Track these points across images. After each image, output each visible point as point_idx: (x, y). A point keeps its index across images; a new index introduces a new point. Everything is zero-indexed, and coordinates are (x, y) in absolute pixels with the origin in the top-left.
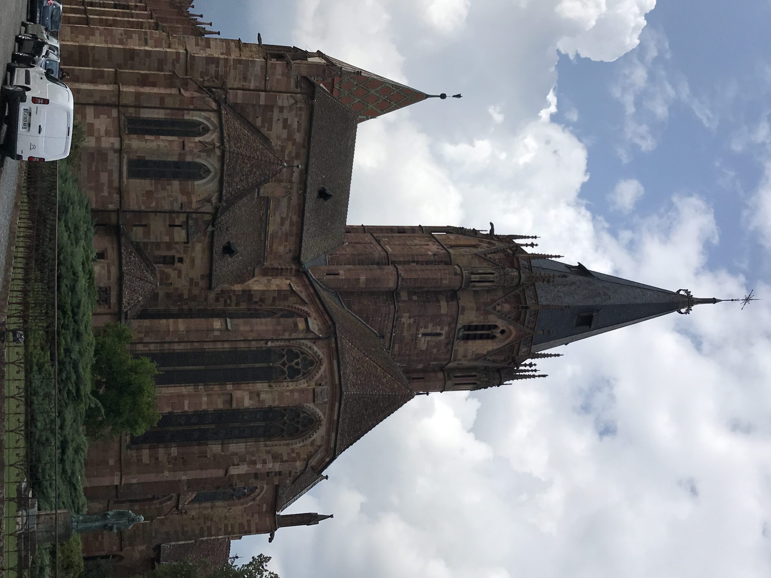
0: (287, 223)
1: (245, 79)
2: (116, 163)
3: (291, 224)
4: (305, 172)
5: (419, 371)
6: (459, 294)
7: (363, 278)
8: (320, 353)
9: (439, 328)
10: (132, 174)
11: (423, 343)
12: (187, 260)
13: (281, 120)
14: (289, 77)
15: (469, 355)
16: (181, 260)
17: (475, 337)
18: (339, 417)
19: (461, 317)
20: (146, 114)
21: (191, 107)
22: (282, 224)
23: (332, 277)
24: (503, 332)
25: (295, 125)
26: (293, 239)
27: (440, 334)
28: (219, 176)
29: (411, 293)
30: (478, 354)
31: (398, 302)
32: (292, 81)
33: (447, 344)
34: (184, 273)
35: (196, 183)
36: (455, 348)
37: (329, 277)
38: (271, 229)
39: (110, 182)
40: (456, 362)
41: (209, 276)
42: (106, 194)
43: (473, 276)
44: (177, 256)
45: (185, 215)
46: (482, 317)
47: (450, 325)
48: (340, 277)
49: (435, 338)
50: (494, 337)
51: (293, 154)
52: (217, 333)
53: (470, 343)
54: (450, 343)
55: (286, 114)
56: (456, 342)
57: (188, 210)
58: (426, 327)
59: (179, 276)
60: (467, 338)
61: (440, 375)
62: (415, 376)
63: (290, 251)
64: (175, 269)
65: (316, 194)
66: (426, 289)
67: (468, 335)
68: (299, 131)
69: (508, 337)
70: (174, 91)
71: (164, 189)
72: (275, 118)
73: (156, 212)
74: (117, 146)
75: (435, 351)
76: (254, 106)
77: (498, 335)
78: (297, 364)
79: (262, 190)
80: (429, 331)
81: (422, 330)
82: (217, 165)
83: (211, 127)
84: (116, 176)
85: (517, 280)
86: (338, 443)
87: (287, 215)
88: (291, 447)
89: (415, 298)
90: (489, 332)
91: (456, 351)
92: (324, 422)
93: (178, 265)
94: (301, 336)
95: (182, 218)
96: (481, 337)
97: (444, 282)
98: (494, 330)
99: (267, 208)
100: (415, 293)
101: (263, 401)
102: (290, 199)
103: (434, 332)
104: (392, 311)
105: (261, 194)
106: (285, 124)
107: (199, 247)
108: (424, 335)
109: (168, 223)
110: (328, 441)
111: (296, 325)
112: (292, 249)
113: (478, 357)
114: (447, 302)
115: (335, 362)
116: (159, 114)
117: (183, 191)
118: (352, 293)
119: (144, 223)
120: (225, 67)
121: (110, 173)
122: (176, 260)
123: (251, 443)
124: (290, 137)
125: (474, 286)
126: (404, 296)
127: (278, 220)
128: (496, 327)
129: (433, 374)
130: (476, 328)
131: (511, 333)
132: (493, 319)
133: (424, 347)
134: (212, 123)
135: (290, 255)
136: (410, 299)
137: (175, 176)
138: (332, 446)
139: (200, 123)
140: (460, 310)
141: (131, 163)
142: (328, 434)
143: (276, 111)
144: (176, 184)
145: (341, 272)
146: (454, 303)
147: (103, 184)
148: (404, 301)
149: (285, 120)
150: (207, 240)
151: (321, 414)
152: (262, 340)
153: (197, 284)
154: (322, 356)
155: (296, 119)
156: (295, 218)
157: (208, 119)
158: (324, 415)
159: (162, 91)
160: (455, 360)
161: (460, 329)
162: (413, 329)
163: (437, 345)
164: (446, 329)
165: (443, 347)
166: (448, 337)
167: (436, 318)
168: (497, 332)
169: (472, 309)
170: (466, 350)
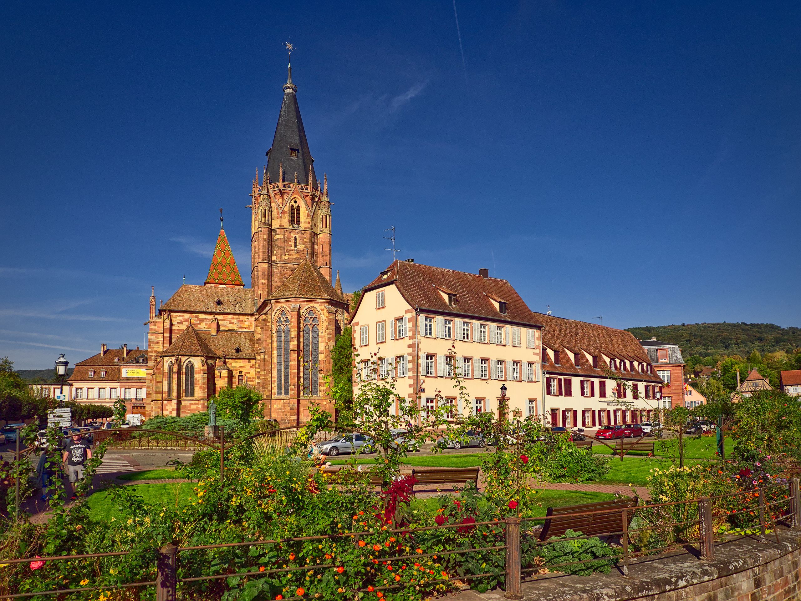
0: (233, 321)
1: (158, 343)
3: (233, 319)
4: (205, 313)
5: (319, 248)
6: (273, 228)
7: (263, 281)
8: (278, 308)
9: (291, 238)
10: (192, 394)
11: (301, 247)
12: (241, 369)
13: (178, 325)
14: (156, 322)
15: (308, 220)
16: (241, 372)
17: (298, 217)
18: (308, 298)
19: (285, 227)
21: (162, 369)
22: (233, 323)
23: (262, 297)
24: (295, 202)
25: (181, 318)
26: (241, 318)
27: (295, 238)
28: (192, 357)
29: (273, 254)
30: (307, 216)
32: (158, 320)
33: (302, 233)
34: (247, 371)
35: (195, 367)
36: (304, 229)
37: (262, 299)
38: (236, 328)
39: (196, 404)
40: (313, 227)
41: (249, 359)
43: (262, 221)
44: (238, 374)
46: (286, 214)
47: (290, 233)
48: (262, 293)
49: (298, 241)
50: (298, 207)
51: (196, 319)
52: (266, 357)
53: (301, 220)
54: (300, 232)
55: (175, 323)
56: (300, 228)
57: (213, 370)
58: (291, 246)
59: (249, 373)
60: (299, 222)
61: (321, 235)
63: (247, 318)
64: (245, 375)
65: (219, 306)
66: (269, 247)
67: (297, 221)
68: (184, 317)
69: (298, 199)
70: (154, 376)
71: (199, 381)
72: (178, 328)
74: (176, 401)
75: (305, 240)
76: (170, 338)
78: (283, 318)
79: (213, 334)
80: (293, 244)
81: (293, 248)
82: (187, 357)
83: (170, 360)
84: (192, 403)
85: (265, 196)
86: (323, 297)
87: (228, 320)
88: (324, 320)
89: (275, 252)
90: (295, 209)
92: (311, 305)
93: (243, 374)
94: (270, 317)
95: (217, 372)
96: (298, 214)
97: (266, 237)
98: (295, 207)
99: (224, 330)
100: (272, 252)
101: (295, 335)
102: (220, 319)
103: (294, 241)
104: (281, 265)
105: (216, 334)
106: (180, 323)
107: (234, 364)
108: (295, 246)
109: (219, 379)
110: (321, 302)
113: (310, 216)
114: (276, 234)
115: (282, 300)
116: (166, 383)
117: (199, 373)
118: (272, 286)
120: (152, 352)
122: (241, 374)
123: (321, 340)
125: (268, 221)
126: (274, 258)
127: (231, 325)
128: (292, 206)
129: (321, 240)
130: (293, 217)
131: (296, 197)
132: (288, 209)
133: (304, 246)
135: (250, 318)
136: (275, 255)
137: (193, 376)
138: (324, 300)
139: (169, 365)
140: (281, 227)
142: (318, 302)
143: (174, 328)
144: (196, 376)
145: (259, 292)
146: (278, 231)
147: (197, 408)
148: (276, 258)
149: (178, 323)
150: (230, 361)
151: (307, 307)
153: (253, 365)
154: (280, 306)
155: (178, 318)
156: (230, 317)
157: (167, 361)
158: (307, 305)
159: (154, 382)
161: (293, 227)
162: (292, 252)
163: (302, 239)
164: (292, 234)
165: (303, 236)
166: (297, 233)
167: (285, 240)
168: (295, 205)
169: (281, 221)
170: (305, 222)
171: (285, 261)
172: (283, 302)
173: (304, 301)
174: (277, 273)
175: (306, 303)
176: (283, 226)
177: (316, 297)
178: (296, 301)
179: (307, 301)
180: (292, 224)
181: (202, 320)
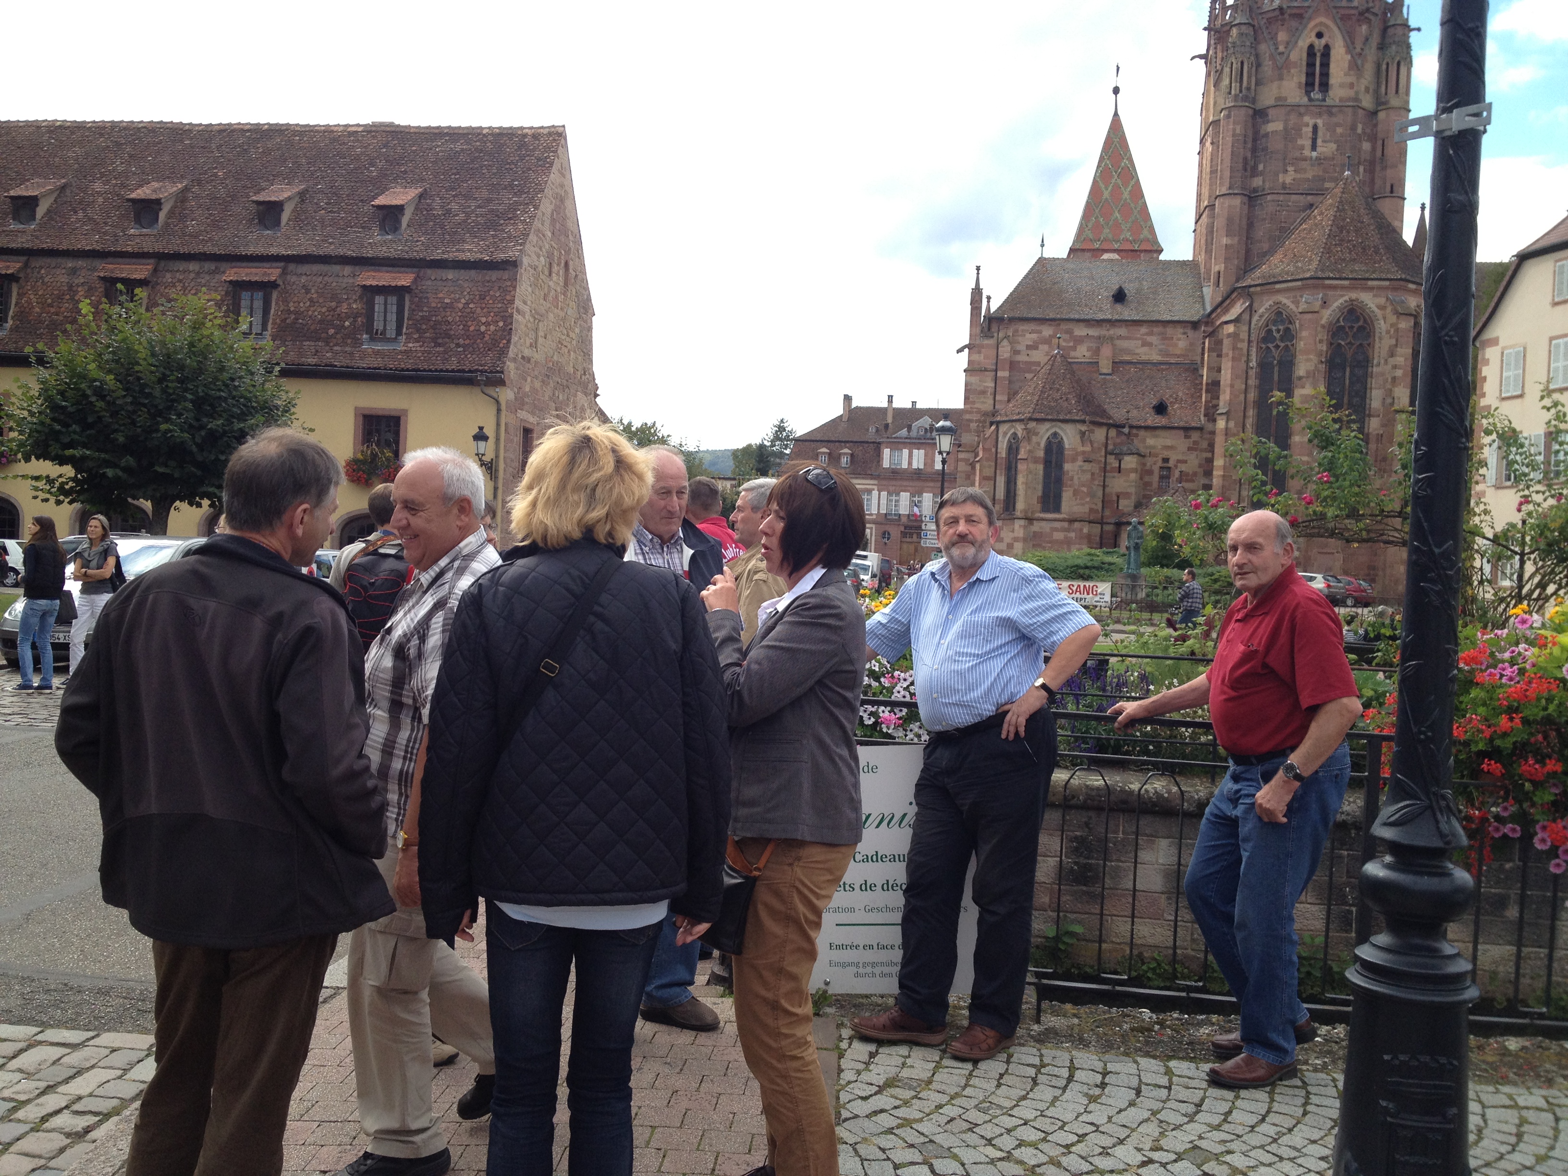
0: (1149, 339)
1: (983, 392)
2: (1043, 524)
3: (1151, 334)
4: (1088, 322)
5: (1374, 149)
6: (1259, 106)
7: (1225, 241)
8: (1267, 305)
9: (1305, 129)
10: (1057, 509)
11: (1326, 148)
12: (1166, 454)
13: (1029, 352)
14: (982, 346)
15: (1350, 79)
16: (1165, 460)
17: (1325, 75)
18: (1345, 279)
19: (1290, 101)
20: (1001, 494)
21: (994, 450)
22: (1150, 345)
23: (1221, 279)
24: (1319, 35)
25: (1034, 336)
26: (1169, 331)
27: (1315, 128)
28: (1059, 424)
29: (1254, 173)
30: (1350, 68)
31: (1264, 190)
32: (986, 341)
33: (1331, 114)
34: (1180, 457)
35: (1067, 446)
36: (1337, 102)
37: (1221, 285)
38: (1156, 357)
39: (1063, 530)
40: (1361, 96)
41: (1187, 430)
42: (1073, 535)
43: (1233, 92)
44: (1160, 464)
45: (1109, 457)
46: (1292, 71)
47: (1301, 115)
48: (1222, 269)
49: (1320, 133)
50: (1327, 47)
51: (1067, 336)
52: (1232, 424)
53: (1333, 81)
54: (1329, 111)
55: (1021, 347)
56: (1329, 102)
57: (1103, 453)
58: (1302, 148)
59: (1185, 462)
60: (1325, 86)
61: (1382, 115)
62: (1379, 153)
63: (1184, 333)
64: (1176, 466)
65: (1119, 307)
66: (1249, 155)
67: (1321, 85)
68: (1040, 332)
69: (1327, 26)
70: (978, 466)
71: (1072, 479)
72: (1026, 359)
73: (1104, 486)
74: (1022, 522)
75: (1339, 130)
76: (1010, 382)
77: (1323, 41)
78: (1278, 331)
79: (1105, 371)
80: (1308, 143)
81: (1307, 152)
82: (1047, 425)
83: (1012, 431)
84: (1057, 525)
85: (1243, 28)
86: (1384, 276)
87: (1137, 339)
88: (1384, 334)
89: (1261, 167)
90: (1318, 55)
91: (1341, 100)
92: (1354, 295)
93: (1171, 464)
94: (1246, 328)
95: (1111, 459)
96: (1325, 65)
97: (1238, 131)
98: (1317, 48)
99: (1130, 363)
100: (1255, 168)
101: (1308, 372)
102: (1120, 337)
103: (1310, 135)
104: (1275, 197)
105: (1110, 371)
106: (1033, 347)
107: (1150, 441)
108: (1314, 147)
109: (1116, 474)
110: (1380, 288)
111: (1229, 335)
112: (1182, 330)
113: (1355, 67)
114: (1268, 122)
115: (1278, 286)
116: (1001, 481)
117: (1074, 460)
118: (1248, 251)
119: (1115, 498)
121: (1056, 530)
122: (1166, 465)
123: (1374, 382)
124: (1047, 341)
125: (1248, 89)
126: (1257, 182)
127: (1145, 349)
128: (1311, 47)
129: (1380, 127)
130: (1310, 75)
131: (1321, 23)
132: (1299, 55)
133: (1334, 146)
134: (1009, 429)
135: (1190, 333)
136: (1262, 173)
137: (1060, 467)
138: (1387, 283)
139: (1009, 441)
140: (1282, 101)
141: (1045, 510)
142: (1371, 289)
143: (1019, 358)
144: (1067, 466)
145: (1217, 268)
146: (1271, 112)
147: (1066, 537)
148: (1264, 182)
149: (1029, 347)
150: (1142, 433)
151: (1341, 301)
152: (1247, 373)
153: (1195, 443)
154: (1271, 302)
155: (1028, 336)
156: (1144, 330)
157: (1005, 434)
158: (1342, 296)
159: (977, 478)
160: (1356, 99)
161: (1310, 100)
162: (1304, 165)
163: (1331, 128)
164: (1307, 119)
165: (1335, 120)
166: (1320, 115)
167: (1290, 135)
168: (1319, 44)
169: (1279, 88)
170: (1342, 85)
171: (1284, 188)
172: (1279, 291)
173: (1334, 288)
174: (1265, 219)
175: (1339, 292)
176: (1285, 99)
177: (1367, 275)
178: (1315, 287)
179: (1343, 288)
180: (1308, 93)
181: (1079, 341)
